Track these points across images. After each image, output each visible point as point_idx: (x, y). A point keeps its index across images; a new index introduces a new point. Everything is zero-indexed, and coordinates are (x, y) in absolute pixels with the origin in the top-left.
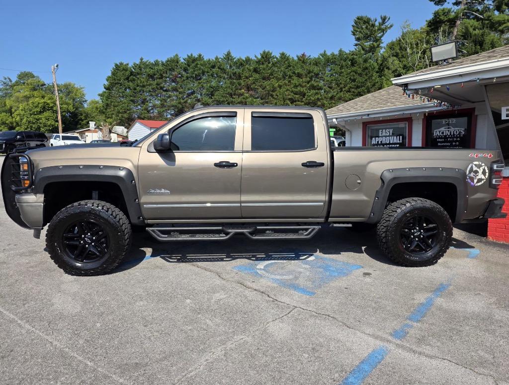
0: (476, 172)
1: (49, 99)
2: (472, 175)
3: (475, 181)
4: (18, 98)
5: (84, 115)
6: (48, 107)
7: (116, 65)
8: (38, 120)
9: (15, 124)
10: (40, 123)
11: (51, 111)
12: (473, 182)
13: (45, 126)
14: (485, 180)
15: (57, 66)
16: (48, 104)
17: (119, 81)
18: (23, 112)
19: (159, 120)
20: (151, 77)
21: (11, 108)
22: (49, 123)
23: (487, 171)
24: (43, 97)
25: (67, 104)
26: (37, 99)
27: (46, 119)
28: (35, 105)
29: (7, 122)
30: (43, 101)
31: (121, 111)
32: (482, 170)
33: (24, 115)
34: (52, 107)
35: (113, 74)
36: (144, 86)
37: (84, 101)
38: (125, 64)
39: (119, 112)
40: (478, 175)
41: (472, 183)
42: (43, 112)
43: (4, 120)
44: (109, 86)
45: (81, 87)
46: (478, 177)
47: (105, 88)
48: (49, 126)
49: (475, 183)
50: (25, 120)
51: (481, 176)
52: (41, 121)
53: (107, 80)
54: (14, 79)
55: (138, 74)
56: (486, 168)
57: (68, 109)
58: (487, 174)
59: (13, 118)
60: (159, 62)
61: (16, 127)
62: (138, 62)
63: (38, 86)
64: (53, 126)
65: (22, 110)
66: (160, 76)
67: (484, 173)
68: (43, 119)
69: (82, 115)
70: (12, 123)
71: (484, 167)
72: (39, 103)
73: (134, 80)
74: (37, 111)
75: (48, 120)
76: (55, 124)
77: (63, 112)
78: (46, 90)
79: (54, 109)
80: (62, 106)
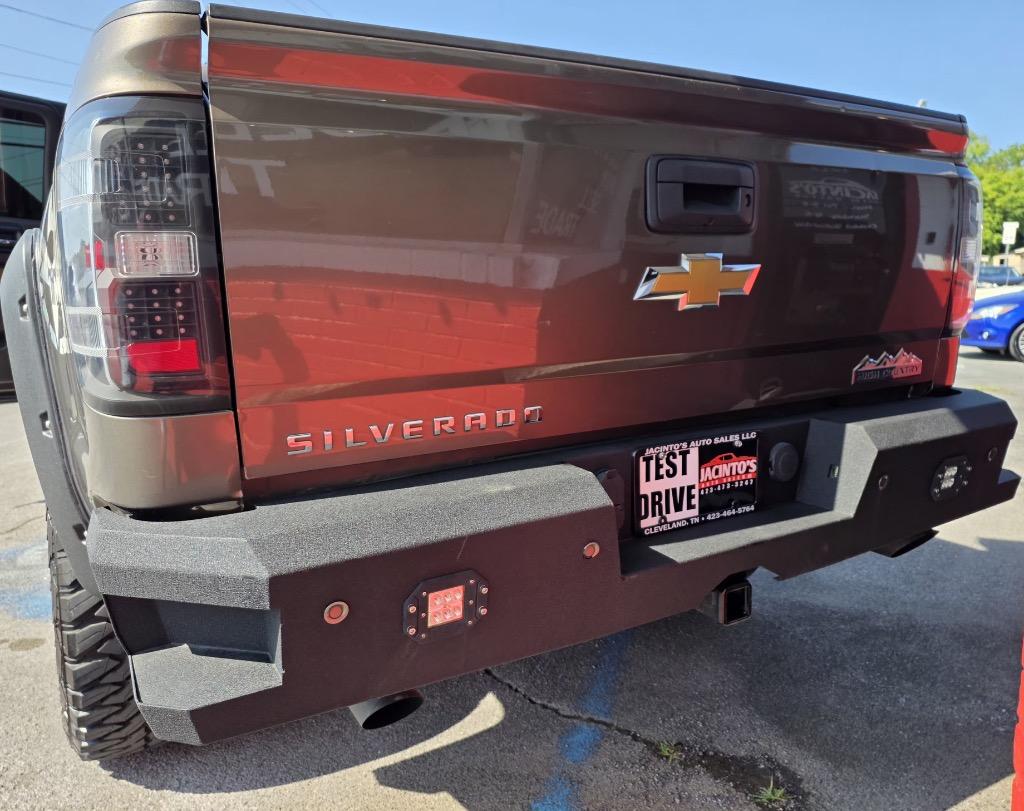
76: (992, 238)
77: (1015, 209)
78: (989, 164)
79: (997, 203)
80: (1016, 195)
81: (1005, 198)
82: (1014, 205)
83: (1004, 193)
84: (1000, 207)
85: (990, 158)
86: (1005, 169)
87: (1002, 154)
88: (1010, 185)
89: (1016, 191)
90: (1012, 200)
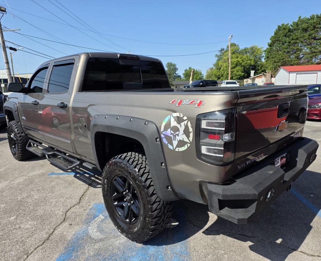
0: (176, 129)
1: (240, 58)
2: (169, 132)
3: (175, 143)
4: (224, 60)
5: (260, 66)
6: (239, 64)
7: (279, 26)
9: (221, 76)
10: (233, 74)
11: (240, 66)
12: (172, 145)
13: (236, 76)
14: (189, 145)
15: (232, 36)
16: (239, 62)
17: (278, 39)
18: (226, 68)
19: (306, 65)
20: (305, 30)
21: (221, 66)
22: (238, 74)
23: (191, 130)
24: (237, 57)
25: (251, 60)
26: (234, 59)
27: (237, 71)
29: (217, 75)
30: (236, 60)
31: (276, 61)
32: (183, 127)
34: (241, 63)
35: (276, 34)
36: (297, 39)
37: (262, 57)
38: (285, 24)
39: (275, 62)
40: (178, 135)
41: (170, 147)
42: (236, 67)
43: (216, 74)
44: (271, 43)
45: (262, 47)
46: (178, 138)
47: (268, 45)
48: (238, 75)
49: (175, 145)
50: (226, 73)
51: (182, 136)
52: (234, 73)
53: (270, 39)
54: (225, 49)
55: (295, 30)
56: (189, 124)
58: (191, 135)
60: (314, 16)
61: (221, 77)
62: (296, 21)
63: (236, 51)
64: (240, 75)
66: (313, 28)
67: (186, 132)
68: (235, 71)
69: (259, 66)
70: (219, 75)
71: (186, 122)
72: (234, 62)
73: (290, 35)
75: (238, 72)
76: (241, 74)
77: (247, 66)
78: (240, 53)
79: (242, 64)
80: (247, 62)
81: (244, 63)
82: (246, 65)
83: (244, 62)
84: (243, 65)
85: (240, 51)
86: (243, 54)
87: (243, 50)
88: (245, 59)
89: (247, 61)
90: (246, 63)
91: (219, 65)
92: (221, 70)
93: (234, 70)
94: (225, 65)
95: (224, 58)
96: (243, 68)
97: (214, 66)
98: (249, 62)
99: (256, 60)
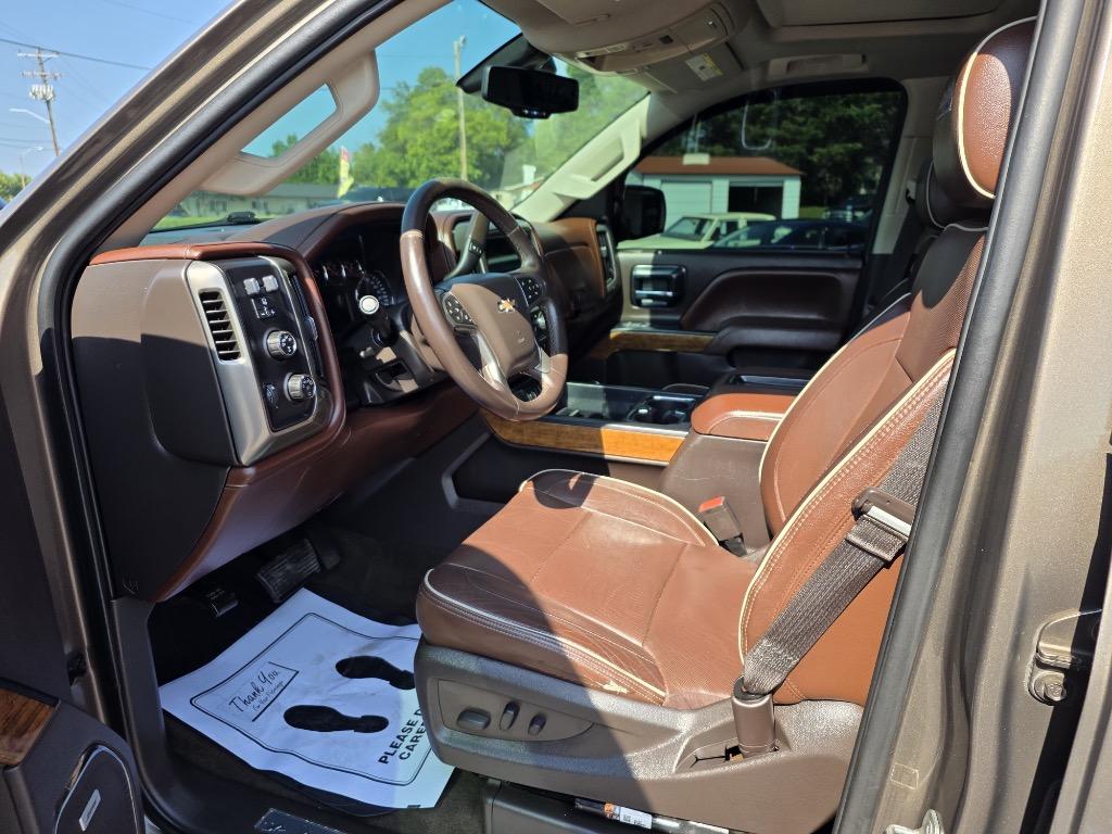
4: (415, 121)
8: (445, 165)
9: (408, 174)
15: (464, 41)
21: (406, 142)
25: (497, 129)
28: (443, 134)
33: (423, 156)
50: (424, 165)
54: (413, 82)
57: (498, 141)
59: (405, 161)
65: (421, 146)
70: (403, 172)
74: (445, 148)
91: (396, 136)
92: (408, 156)
93: (449, 157)
94: (420, 141)
95: (415, 114)
96: (476, 153)
97: (382, 141)
98: (493, 134)
99: (514, 129)
